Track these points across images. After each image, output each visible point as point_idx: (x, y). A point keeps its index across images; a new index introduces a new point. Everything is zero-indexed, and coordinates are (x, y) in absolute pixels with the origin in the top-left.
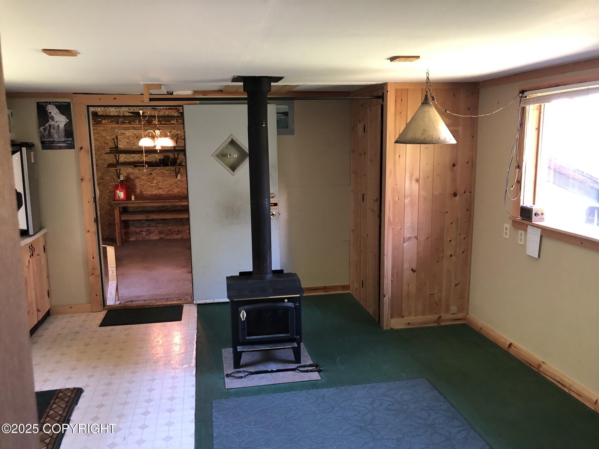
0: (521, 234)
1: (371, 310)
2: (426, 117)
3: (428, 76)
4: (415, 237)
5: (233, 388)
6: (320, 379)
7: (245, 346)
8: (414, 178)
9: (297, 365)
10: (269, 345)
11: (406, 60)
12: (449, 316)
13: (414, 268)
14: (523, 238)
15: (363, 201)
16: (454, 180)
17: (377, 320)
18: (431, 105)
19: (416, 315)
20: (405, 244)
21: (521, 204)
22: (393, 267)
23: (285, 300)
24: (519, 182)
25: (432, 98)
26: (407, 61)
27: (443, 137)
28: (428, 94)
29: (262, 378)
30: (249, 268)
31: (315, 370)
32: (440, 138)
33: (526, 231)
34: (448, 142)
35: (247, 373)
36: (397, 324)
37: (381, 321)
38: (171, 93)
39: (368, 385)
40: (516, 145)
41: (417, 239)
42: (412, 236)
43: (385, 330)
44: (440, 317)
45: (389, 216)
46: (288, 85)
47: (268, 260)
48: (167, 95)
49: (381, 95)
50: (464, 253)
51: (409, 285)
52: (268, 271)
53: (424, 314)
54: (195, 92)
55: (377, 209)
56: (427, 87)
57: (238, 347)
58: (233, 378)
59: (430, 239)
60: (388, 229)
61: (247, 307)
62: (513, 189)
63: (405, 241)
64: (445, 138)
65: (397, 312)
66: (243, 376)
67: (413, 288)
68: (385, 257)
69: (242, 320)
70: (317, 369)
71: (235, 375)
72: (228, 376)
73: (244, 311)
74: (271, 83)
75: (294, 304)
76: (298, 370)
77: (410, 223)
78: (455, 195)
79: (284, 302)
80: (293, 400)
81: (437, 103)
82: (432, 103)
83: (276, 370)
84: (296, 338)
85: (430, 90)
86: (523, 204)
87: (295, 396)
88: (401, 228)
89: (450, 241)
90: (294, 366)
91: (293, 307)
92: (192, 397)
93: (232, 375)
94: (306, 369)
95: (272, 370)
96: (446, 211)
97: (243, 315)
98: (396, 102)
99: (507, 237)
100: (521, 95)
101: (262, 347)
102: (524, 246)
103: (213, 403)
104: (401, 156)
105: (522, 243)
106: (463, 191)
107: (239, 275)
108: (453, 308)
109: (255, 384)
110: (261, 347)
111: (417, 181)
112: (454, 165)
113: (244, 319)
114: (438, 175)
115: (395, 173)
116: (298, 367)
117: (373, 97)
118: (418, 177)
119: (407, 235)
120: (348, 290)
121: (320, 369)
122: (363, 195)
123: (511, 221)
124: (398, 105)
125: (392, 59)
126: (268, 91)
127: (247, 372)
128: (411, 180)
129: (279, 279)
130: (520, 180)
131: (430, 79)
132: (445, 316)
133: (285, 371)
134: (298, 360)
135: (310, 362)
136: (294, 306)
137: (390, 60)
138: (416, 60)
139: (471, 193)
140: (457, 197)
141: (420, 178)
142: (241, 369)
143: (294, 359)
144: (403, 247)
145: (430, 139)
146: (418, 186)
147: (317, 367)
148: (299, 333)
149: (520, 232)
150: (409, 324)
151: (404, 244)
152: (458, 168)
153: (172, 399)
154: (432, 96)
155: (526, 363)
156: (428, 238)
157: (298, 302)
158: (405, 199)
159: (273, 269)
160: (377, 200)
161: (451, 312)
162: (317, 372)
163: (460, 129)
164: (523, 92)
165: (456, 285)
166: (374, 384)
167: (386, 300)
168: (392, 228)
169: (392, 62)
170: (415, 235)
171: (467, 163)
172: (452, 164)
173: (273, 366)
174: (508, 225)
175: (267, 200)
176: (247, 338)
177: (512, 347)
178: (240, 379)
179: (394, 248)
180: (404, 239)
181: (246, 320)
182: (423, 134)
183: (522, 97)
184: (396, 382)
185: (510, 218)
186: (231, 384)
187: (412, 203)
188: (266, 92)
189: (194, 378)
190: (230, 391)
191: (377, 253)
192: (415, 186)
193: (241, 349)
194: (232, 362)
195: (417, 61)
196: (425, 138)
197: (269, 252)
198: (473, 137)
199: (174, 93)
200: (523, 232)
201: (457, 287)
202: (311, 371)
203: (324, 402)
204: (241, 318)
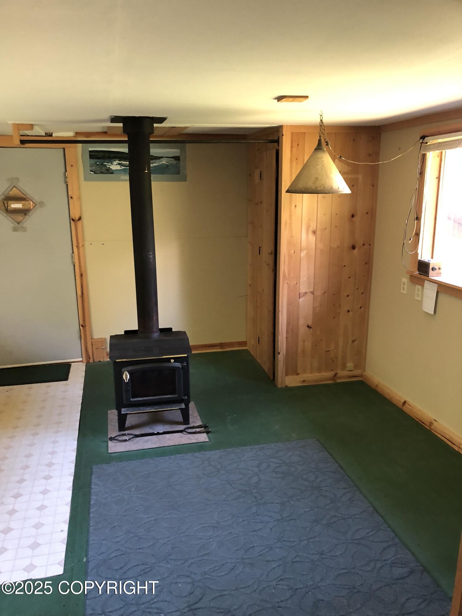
0: (418, 289)
1: (266, 367)
2: (318, 165)
3: (321, 119)
4: (311, 292)
5: (116, 452)
6: (208, 440)
7: (129, 408)
8: (311, 229)
9: (185, 426)
10: (156, 407)
11: (294, 100)
12: (345, 373)
13: (310, 323)
14: (420, 293)
15: (259, 254)
16: (352, 232)
17: (271, 377)
18: (324, 151)
19: (311, 373)
20: (301, 300)
21: (419, 258)
22: (288, 324)
23: (171, 361)
24: (417, 234)
25: (326, 143)
26: (295, 102)
27: (336, 187)
28: (321, 138)
29: (147, 441)
30: (134, 326)
31: (203, 432)
32: (333, 187)
33: (423, 286)
34: (342, 192)
35: (132, 436)
36: (291, 381)
37: (276, 378)
38: (50, 134)
39: (256, 446)
40: (415, 196)
41: (313, 294)
42: (307, 291)
43: (279, 388)
44: (336, 374)
45: (284, 271)
46: (175, 127)
47: (154, 318)
48: (46, 136)
49: (277, 139)
50: (362, 308)
51: (304, 342)
52: (154, 330)
53: (319, 370)
54: (77, 134)
55: (271, 263)
56: (321, 131)
57: (123, 410)
58: (116, 441)
59: (326, 294)
60: (283, 284)
61: (130, 368)
62: (411, 242)
63: (300, 296)
64: (338, 187)
65: (292, 370)
66: (128, 439)
67: (308, 345)
68: (280, 313)
69: (126, 382)
70: (205, 430)
71: (118, 438)
72: (111, 439)
73: (127, 373)
74: (154, 124)
75: (181, 364)
76: (186, 432)
77: (306, 277)
78: (353, 247)
79: (171, 362)
80: (178, 464)
81: (331, 149)
82: (325, 149)
83: (162, 432)
84: (183, 399)
85: (324, 135)
86: (421, 258)
87: (180, 459)
88: (297, 283)
89: (348, 296)
90: (182, 427)
91: (180, 368)
92: (72, 462)
93: (116, 438)
94: (194, 430)
95: (159, 432)
96: (344, 265)
97: (126, 376)
98: (292, 147)
99: (405, 292)
100: (421, 140)
101: (148, 409)
102: (421, 302)
103: (93, 469)
104: (297, 206)
105: (419, 299)
106: (362, 244)
107: (124, 334)
108: (350, 365)
109: (140, 448)
110: (145, 409)
111: (314, 232)
112: (353, 216)
113: (128, 381)
114: (336, 227)
115: (291, 224)
116: (185, 429)
117: (267, 141)
118: (315, 229)
119: (303, 290)
120: (245, 346)
121: (208, 430)
122: (260, 248)
123: (408, 276)
124: (294, 150)
125: (280, 98)
126: (150, 134)
127: (132, 434)
128: (307, 232)
129: (167, 338)
130: (418, 233)
131: (323, 122)
132: (341, 373)
133: (171, 433)
134: (186, 420)
135: (199, 423)
136: (182, 366)
137: (277, 100)
138: (304, 100)
139: (370, 245)
140: (355, 250)
141: (317, 229)
142: (126, 432)
143: (182, 420)
144: (299, 303)
145: (322, 188)
146: (315, 238)
147: (205, 428)
148: (187, 393)
149: (418, 287)
150: (304, 381)
151: (299, 299)
152: (357, 219)
153: (50, 465)
154: (326, 141)
155: (419, 421)
156: (325, 293)
157: (185, 362)
158: (302, 252)
159: (160, 327)
160: (271, 253)
161: (348, 369)
162: (205, 434)
163: (360, 177)
164: (423, 137)
165: (353, 341)
166: (263, 446)
167: (281, 358)
168: (288, 283)
169: (279, 103)
170: (312, 290)
171: (367, 213)
172: (351, 215)
173: (160, 428)
174: (405, 280)
175: (151, 253)
176: (132, 400)
177: (406, 405)
178: (124, 443)
179: (289, 304)
180: (300, 294)
181: (130, 382)
182: (314, 183)
183: (422, 143)
184: (286, 443)
185: (407, 273)
186: (115, 447)
187: (308, 255)
188: (147, 134)
189: (76, 443)
190: (113, 456)
191: (271, 308)
192: (312, 238)
193: (125, 411)
194: (117, 424)
195: (306, 101)
196: (317, 187)
197: (155, 310)
198: (373, 186)
199: (54, 135)
200: (419, 287)
201: (354, 343)
202: (199, 432)
203: (210, 465)
204: (124, 380)
